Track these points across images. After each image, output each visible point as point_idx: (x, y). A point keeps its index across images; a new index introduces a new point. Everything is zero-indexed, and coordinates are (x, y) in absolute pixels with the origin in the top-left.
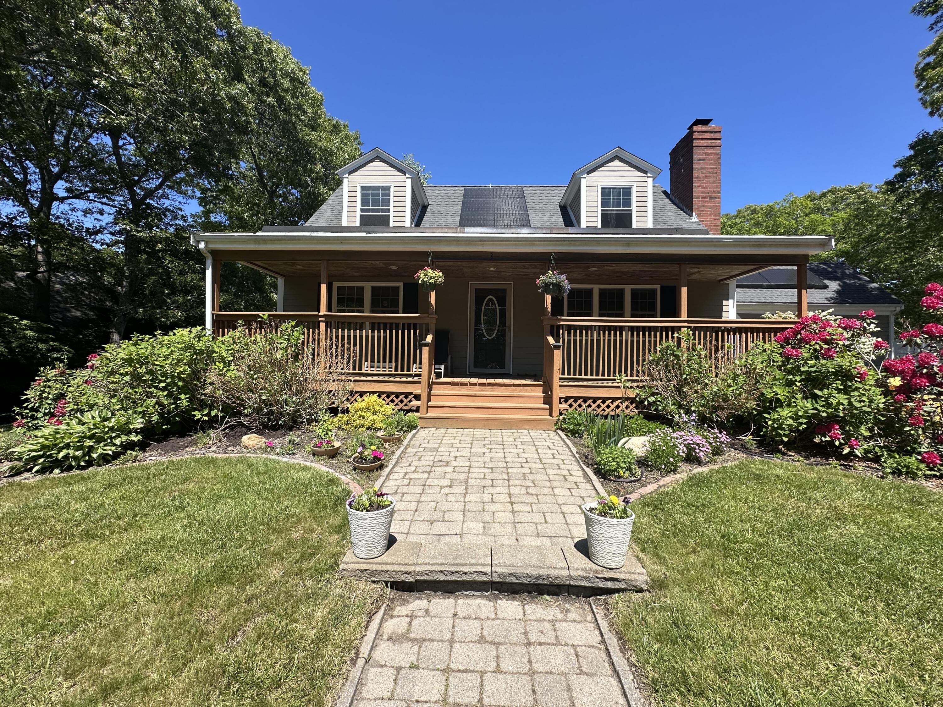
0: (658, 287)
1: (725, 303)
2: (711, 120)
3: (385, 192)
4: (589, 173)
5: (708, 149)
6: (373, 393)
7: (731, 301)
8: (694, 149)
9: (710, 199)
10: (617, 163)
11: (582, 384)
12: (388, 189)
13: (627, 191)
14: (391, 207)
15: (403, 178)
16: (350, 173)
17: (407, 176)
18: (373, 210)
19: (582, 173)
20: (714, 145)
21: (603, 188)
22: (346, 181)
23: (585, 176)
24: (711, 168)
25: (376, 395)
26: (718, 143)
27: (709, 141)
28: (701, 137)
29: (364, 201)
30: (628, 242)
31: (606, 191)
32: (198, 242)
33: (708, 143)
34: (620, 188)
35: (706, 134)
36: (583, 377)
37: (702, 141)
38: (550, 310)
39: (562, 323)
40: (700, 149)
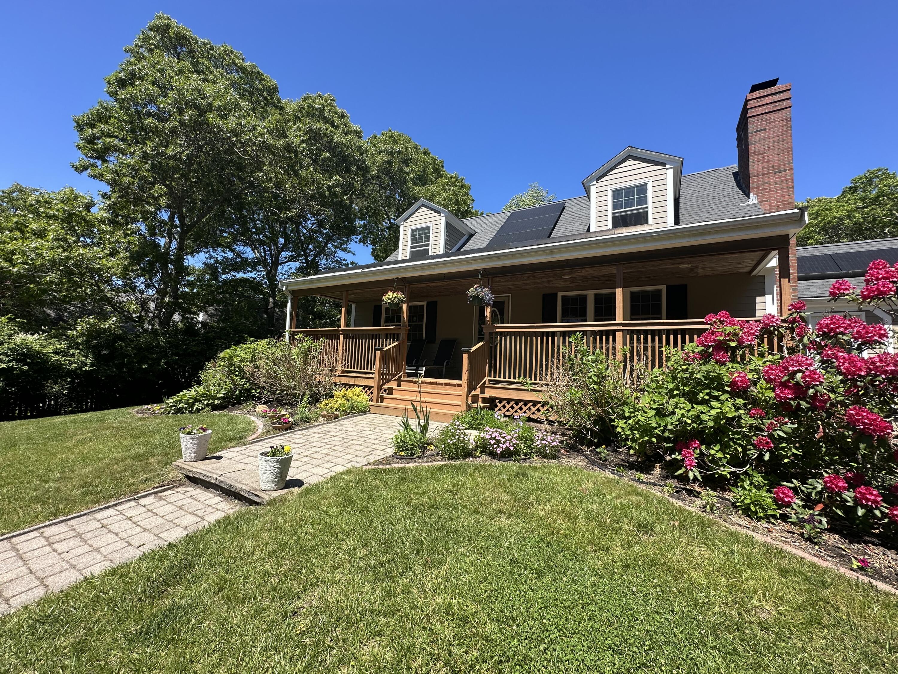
0: (663, 288)
1: (759, 299)
2: (777, 80)
3: (427, 231)
4: (598, 180)
5: (770, 115)
6: (359, 386)
7: (768, 297)
8: (749, 120)
9: (776, 173)
10: (630, 162)
11: (507, 386)
12: (429, 228)
13: (642, 189)
14: (430, 242)
15: (439, 217)
16: (405, 221)
17: (442, 215)
18: (419, 246)
19: (591, 181)
20: (779, 108)
21: (614, 191)
22: (402, 227)
23: (595, 183)
24: (776, 136)
25: (361, 388)
26: (785, 104)
27: (771, 106)
28: (758, 104)
29: (413, 241)
30: (551, 251)
31: (617, 193)
32: (283, 286)
33: (771, 107)
34: (634, 187)
35: (766, 99)
36: (507, 379)
37: (760, 109)
38: (488, 319)
39: (498, 330)
40: (758, 118)
